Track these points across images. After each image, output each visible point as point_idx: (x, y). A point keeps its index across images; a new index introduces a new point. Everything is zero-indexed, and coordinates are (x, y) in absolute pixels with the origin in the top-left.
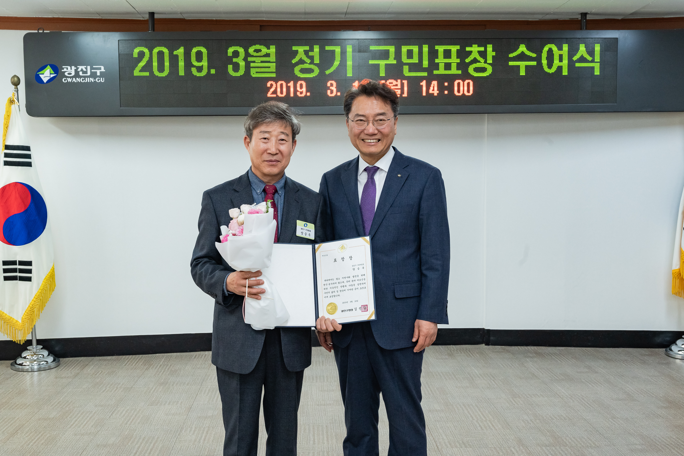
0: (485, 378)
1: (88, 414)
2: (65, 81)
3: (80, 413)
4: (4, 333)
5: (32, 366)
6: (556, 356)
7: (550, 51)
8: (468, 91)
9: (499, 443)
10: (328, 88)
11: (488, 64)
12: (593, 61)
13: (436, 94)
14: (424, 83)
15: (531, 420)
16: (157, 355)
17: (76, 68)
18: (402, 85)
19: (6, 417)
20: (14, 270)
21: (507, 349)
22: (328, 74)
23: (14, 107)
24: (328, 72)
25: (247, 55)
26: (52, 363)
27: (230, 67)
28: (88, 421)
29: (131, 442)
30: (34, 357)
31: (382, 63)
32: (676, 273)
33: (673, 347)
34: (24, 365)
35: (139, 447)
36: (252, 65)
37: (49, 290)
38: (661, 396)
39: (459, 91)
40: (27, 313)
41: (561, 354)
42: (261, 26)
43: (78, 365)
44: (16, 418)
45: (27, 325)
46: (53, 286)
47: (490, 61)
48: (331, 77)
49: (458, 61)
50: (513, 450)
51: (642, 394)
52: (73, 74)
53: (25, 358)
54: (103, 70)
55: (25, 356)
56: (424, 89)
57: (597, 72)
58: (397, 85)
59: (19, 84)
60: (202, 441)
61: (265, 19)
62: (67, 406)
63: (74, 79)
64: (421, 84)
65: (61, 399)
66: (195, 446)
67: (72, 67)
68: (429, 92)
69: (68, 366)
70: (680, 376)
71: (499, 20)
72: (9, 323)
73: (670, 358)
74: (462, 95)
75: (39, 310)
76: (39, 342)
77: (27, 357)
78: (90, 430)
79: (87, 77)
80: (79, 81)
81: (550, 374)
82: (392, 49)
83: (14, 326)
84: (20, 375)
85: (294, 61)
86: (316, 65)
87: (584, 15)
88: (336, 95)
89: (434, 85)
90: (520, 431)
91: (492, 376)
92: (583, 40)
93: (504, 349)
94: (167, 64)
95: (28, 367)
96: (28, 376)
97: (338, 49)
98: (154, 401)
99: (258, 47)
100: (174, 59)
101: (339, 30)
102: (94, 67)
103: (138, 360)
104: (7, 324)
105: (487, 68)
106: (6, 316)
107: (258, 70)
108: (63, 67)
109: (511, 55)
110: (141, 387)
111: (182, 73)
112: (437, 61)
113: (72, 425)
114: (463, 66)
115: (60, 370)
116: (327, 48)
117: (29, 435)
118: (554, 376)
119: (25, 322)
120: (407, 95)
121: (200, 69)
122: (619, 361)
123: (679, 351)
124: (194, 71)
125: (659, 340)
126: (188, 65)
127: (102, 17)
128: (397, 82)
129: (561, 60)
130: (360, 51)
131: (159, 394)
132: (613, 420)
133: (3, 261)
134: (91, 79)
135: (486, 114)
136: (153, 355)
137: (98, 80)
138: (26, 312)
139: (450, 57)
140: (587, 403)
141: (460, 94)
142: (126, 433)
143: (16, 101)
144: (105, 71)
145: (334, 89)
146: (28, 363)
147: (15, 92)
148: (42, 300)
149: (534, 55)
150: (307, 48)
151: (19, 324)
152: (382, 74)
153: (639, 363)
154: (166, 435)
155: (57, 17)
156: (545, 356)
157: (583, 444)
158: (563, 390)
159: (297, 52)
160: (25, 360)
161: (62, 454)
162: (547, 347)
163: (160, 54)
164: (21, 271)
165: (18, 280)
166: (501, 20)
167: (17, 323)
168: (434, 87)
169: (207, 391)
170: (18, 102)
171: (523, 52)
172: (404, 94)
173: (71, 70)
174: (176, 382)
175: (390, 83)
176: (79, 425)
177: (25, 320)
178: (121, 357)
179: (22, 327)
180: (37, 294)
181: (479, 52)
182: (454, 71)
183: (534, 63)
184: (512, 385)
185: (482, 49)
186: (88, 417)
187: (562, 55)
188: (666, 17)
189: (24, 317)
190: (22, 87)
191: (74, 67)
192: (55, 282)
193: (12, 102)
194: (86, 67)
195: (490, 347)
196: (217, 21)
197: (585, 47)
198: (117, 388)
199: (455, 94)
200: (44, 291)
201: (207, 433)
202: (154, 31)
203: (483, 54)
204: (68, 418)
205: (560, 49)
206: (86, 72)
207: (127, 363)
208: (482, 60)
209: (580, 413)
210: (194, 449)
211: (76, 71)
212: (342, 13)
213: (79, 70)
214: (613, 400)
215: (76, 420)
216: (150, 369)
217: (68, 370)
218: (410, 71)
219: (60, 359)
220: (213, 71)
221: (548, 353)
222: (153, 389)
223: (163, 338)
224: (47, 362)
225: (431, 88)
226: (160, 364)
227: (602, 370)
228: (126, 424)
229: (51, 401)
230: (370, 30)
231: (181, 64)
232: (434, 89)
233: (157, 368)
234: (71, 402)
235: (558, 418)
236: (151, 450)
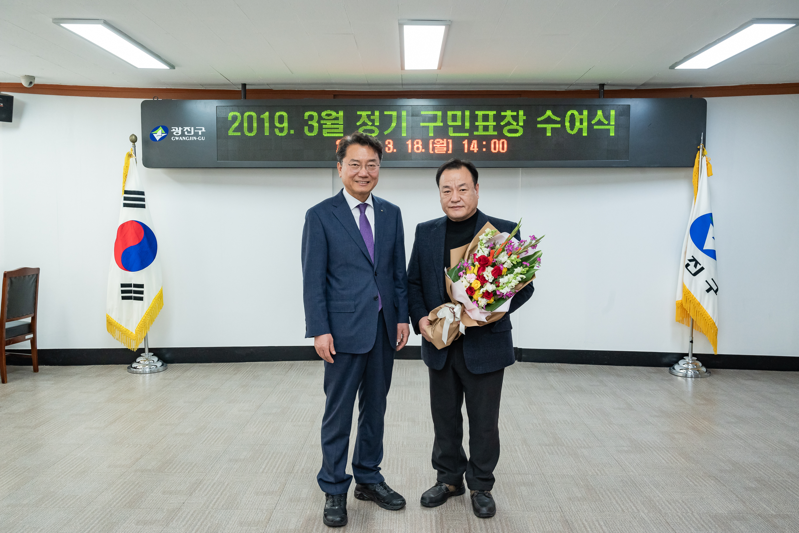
0: (510, 388)
1: (176, 409)
2: (173, 139)
3: (171, 408)
4: (121, 342)
5: (144, 369)
6: (575, 372)
7: (572, 115)
8: (503, 149)
9: (506, 442)
10: (386, 146)
11: (520, 126)
12: (609, 124)
13: (475, 151)
14: (466, 142)
15: (539, 424)
16: (247, 363)
17: (182, 129)
18: (448, 143)
19: (110, 409)
20: (130, 292)
21: (536, 365)
22: (386, 134)
23: (132, 160)
24: (386, 133)
25: (320, 118)
26: (160, 367)
27: (306, 129)
28: (175, 414)
29: (203, 432)
30: (146, 362)
31: (432, 125)
32: (679, 304)
33: (676, 367)
34: (138, 369)
35: (208, 437)
36: (324, 126)
37: (157, 308)
38: (657, 407)
39: (495, 149)
40: (140, 326)
41: (580, 370)
42: (334, 95)
43: (181, 370)
44: (119, 410)
45: (139, 336)
46: (161, 305)
47: (521, 124)
48: (389, 136)
49: (495, 124)
50: (517, 448)
51: (640, 405)
52: (180, 134)
53: (139, 362)
54: (204, 130)
55: (139, 361)
56: (466, 146)
57: (612, 134)
58: (443, 144)
59: (136, 141)
60: (261, 433)
61: (337, 90)
62: (162, 402)
63: (181, 137)
64: (463, 143)
65: (159, 396)
66: (254, 437)
67: (179, 128)
68: (470, 149)
69: (173, 370)
70: (677, 390)
71: (532, 90)
72: (126, 334)
73: (672, 375)
74: (497, 152)
75: (149, 324)
76: (150, 350)
77: (140, 362)
78: (174, 421)
79: (191, 136)
80: (185, 140)
81: (566, 386)
82: (439, 113)
83: (129, 337)
84: (134, 376)
85: (358, 124)
86: (376, 126)
87: (602, 85)
88: (393, 151)
89: (474, 144)
90: (527, 433)
91: (516, 386)
92: (601, 107)
93: (533, 365)
94: (255, 125)
95: (141, 370)
96: (141, 377)
97: (394, 114)
98: (232, 399)
99: (329, 112)
100: (261, 122)
101: (396, 98)
102: (197, 128)
103: (230, 367)
104: (124, 335)
105: (518, 130)
106: (123, 329)
107: (329, 131)
108: (172, 128)
109: (539, 119)
110: (226, 388)
111: (267, 133)
112: (477, 124)
113: (161, 417)
114: (498, 128)
115: (166, 373)
116: (386, 113)
117: (124, 424)
118: (570, 388)
119: (138, 333)
120: (452, 152)
121: (281, 130)
122: (628, 377)
123: (680, 370)
124: (277, 131)
125: (666, 360)
126: (272, 126)
127: (206, 88)
128: (443, 141)
129: (581, 123)
130: (413, 115)
131: (238, 394)
132: (609, 425)
133: (121, 284)
134: (194, 137)
135: (521, 168)
136: (243, 363)
137: (200, 139)
138: (138, 325)
139: (488, 121)
140: (591, 411)
141: (496, 151)
142: (202, 425)
143: (134, 155)
144: (205, 131)
145: (391, 146)
146: (141, 367)
147: (133, 148)
148: (151, 316)
149: (559, 119)
150: (369, 113)
151: (133, 335)
152: (431, 134)
153: (644, 379)
154: (233, 427)
155: (170, 88)
156: (566, 371)
157: (578, 445)
158: (573, 400)
159: (361, 116)
160: (140, 365)
161: (145, 440)
162: (569, 364)
163: (250, 118)
164: (135, 292)
165: (132, 299)
166: (533, 90)
167: (132, 334)
168: (474, 145)
169: (278, 393)
170: (135, 156)
171: (549, 116)
172: (449, 151)
173: (178, 131)
174: (255, 385)
175: (437, 142)
176: (167, 417)
177: (138, 332)
178: (217, 364)
179: (135, 337)
180: (147, 311)
181: (512, 116)
182: (491, 132)
183: (559, 126)
184: (532, 394)
185: (515, 114)
186: (175, 411)
187: (583, 119)
188: (673, 88)
189: (137, 330)
190: (139, 144)
191: (181, 128)
192: (162, 301)
193: (130, 156)
194: (190, 128)
195: (522, 362)
196: (298, 91)
197: (602, 113)
198: (206, 388)
199: (491, 151)
200: (154, 308)
201: (267, 427)
202: (245, 99)
203: (516, 118)
204: (160, 411)
205: (581, 113)
206: (190, 132)
207: (221, 369)
208: (515, 123)
209: (582, 419)
210: (253, 439)
211: (182, 131)
212: (398, 84)
213: (185, 130)
214: (614, 409)
215: (166, 413)
216: (238, 374)
217: (172, 373)
218: (454, 132)
219: (168, 364)
220: (292, 132)
221: (570, 369)
222: (235, 390)
223: (252, 350)
224: (156, 366)
225: (472, 146)
226: (247, 370)
227: (612, 384)
228: (204, 417)
229: (150, 398)
230: (422, 98)
231: (267, 125)
232: (474, 147)
233: (244, 373)
234: (166, 398)
235: (563, 423)
236: (218, 439)
